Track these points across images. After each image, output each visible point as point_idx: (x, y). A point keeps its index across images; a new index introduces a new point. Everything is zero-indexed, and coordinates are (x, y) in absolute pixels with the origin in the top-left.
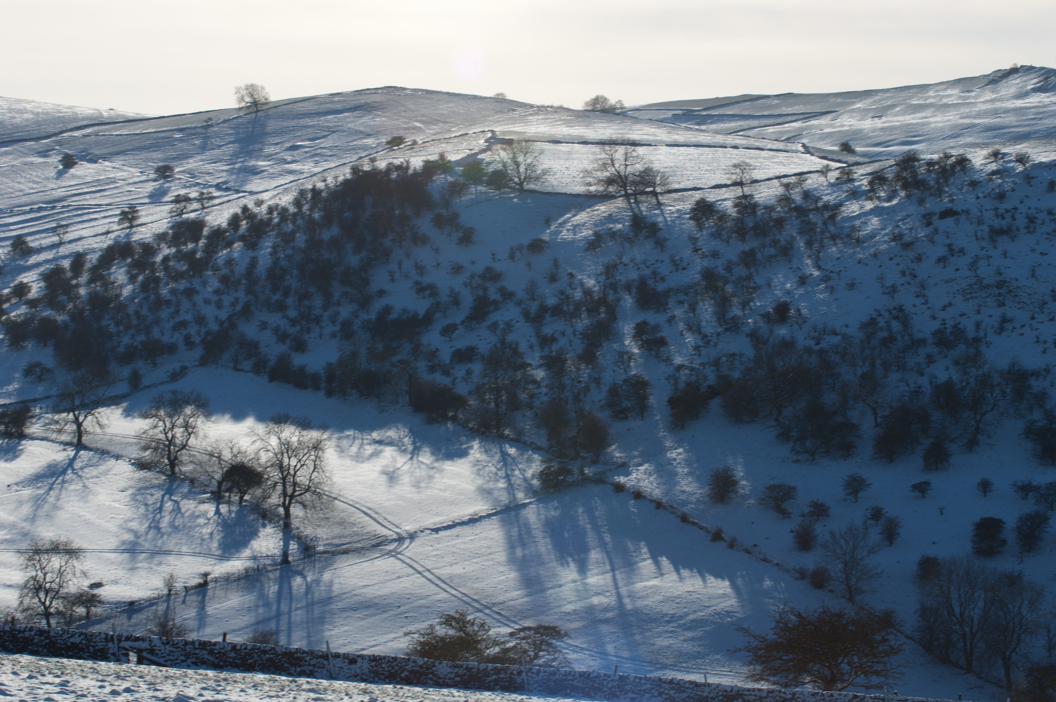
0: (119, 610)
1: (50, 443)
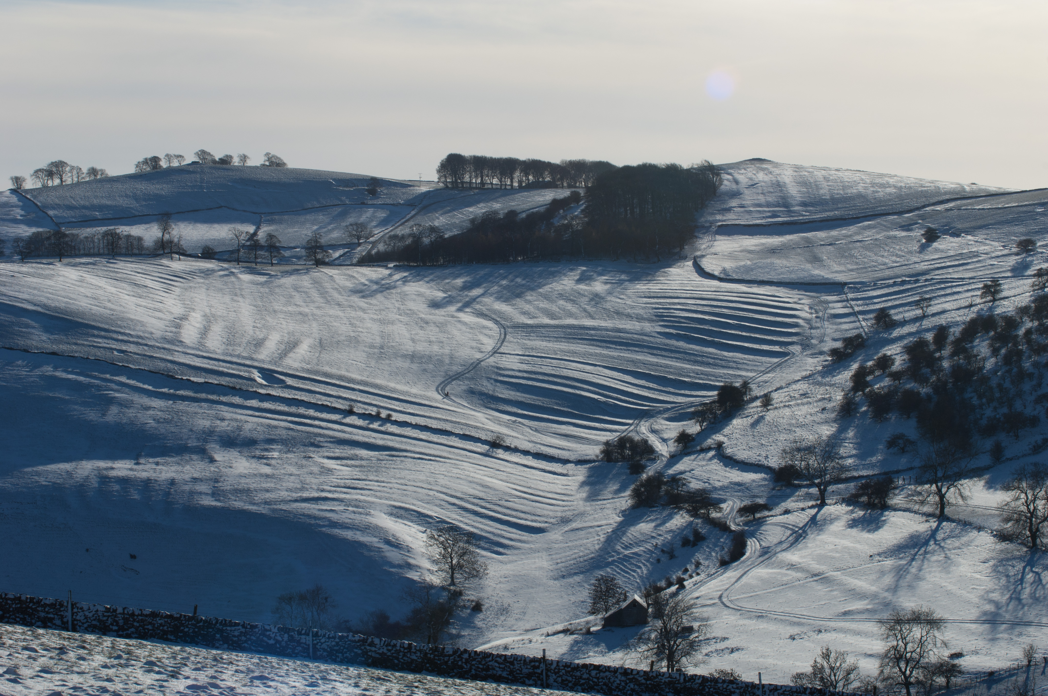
0: (978, 680)
1: (912, 514)
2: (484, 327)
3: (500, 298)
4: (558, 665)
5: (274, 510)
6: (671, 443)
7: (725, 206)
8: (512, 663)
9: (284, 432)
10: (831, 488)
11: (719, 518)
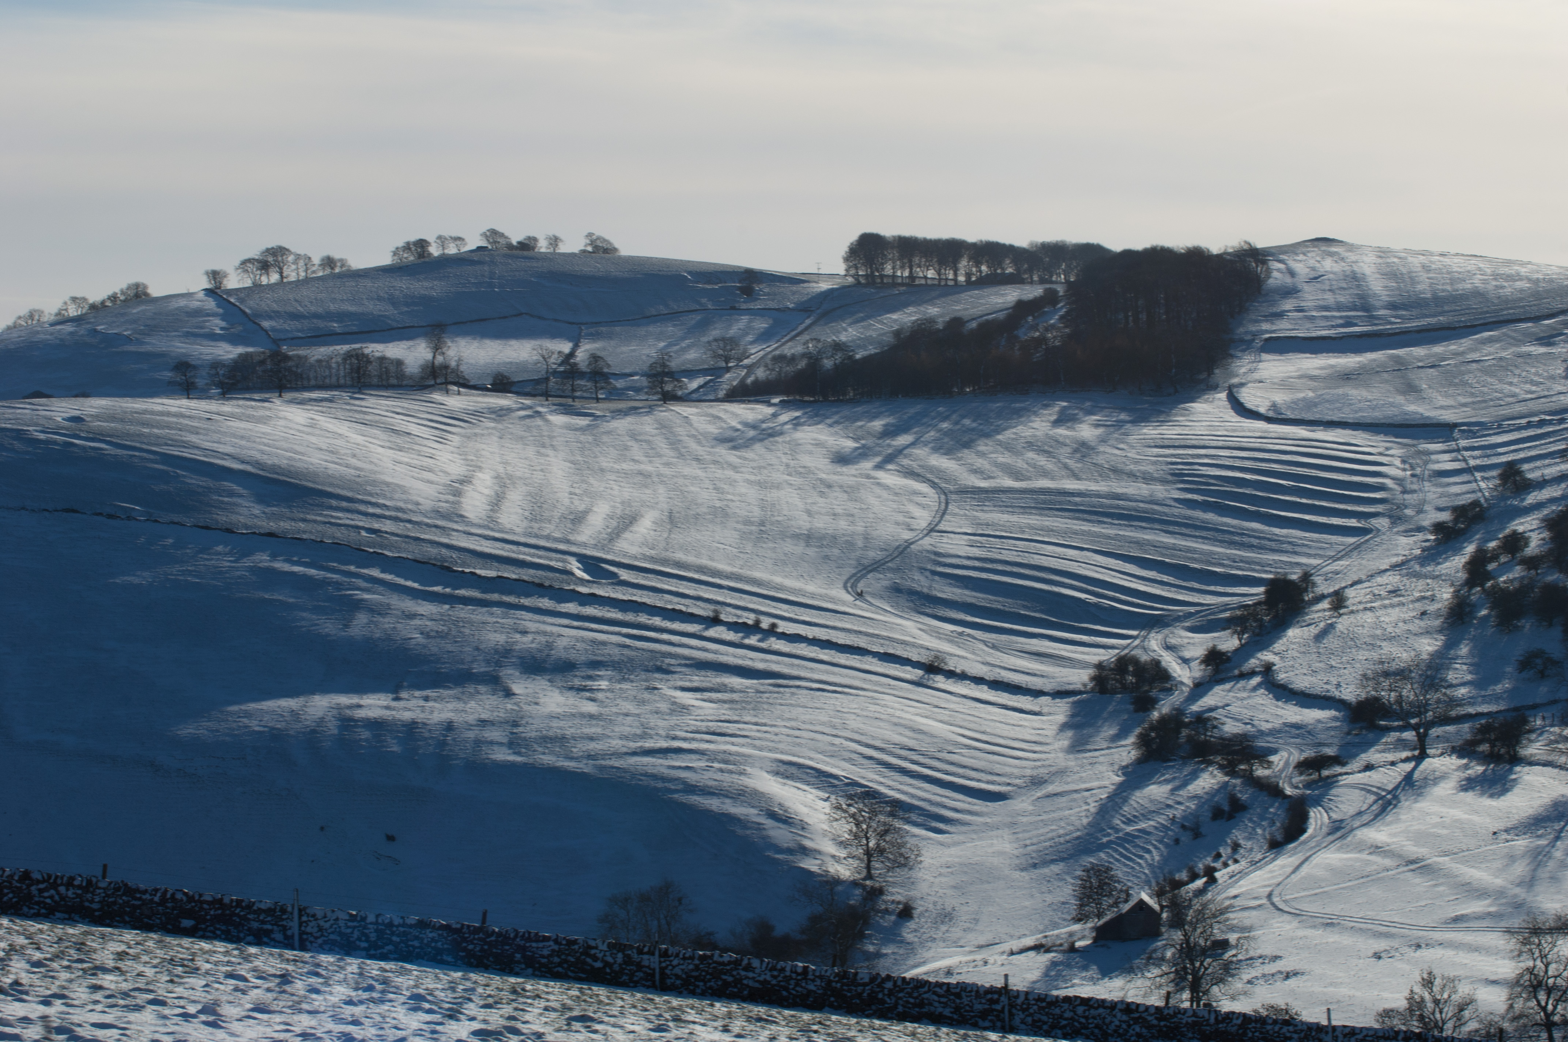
1: (1556, 770)
2: (916, 493)
3: (939, 448)
4: (1026, 999)
5: (602, 768)
6: (1195, 664)
7: (1274, 310)
8: (958, 996)
9: (617, 651)
10: (1435, 732)
11: (1268, 777)
